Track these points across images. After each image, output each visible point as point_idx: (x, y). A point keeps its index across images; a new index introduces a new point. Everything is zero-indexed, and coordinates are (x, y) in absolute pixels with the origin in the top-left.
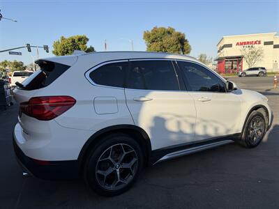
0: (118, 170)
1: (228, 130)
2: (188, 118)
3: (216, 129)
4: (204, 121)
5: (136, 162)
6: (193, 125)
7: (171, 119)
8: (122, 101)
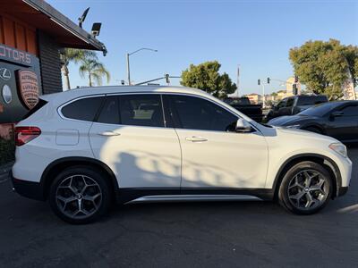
0: (80, 200)
1: (243, 182)
2: (169, 159)
3: (218, 177)
4: (196, 164)
5: (99, 196)
6: (177, 168)
7: (144, 157)
8: (84, 135)
